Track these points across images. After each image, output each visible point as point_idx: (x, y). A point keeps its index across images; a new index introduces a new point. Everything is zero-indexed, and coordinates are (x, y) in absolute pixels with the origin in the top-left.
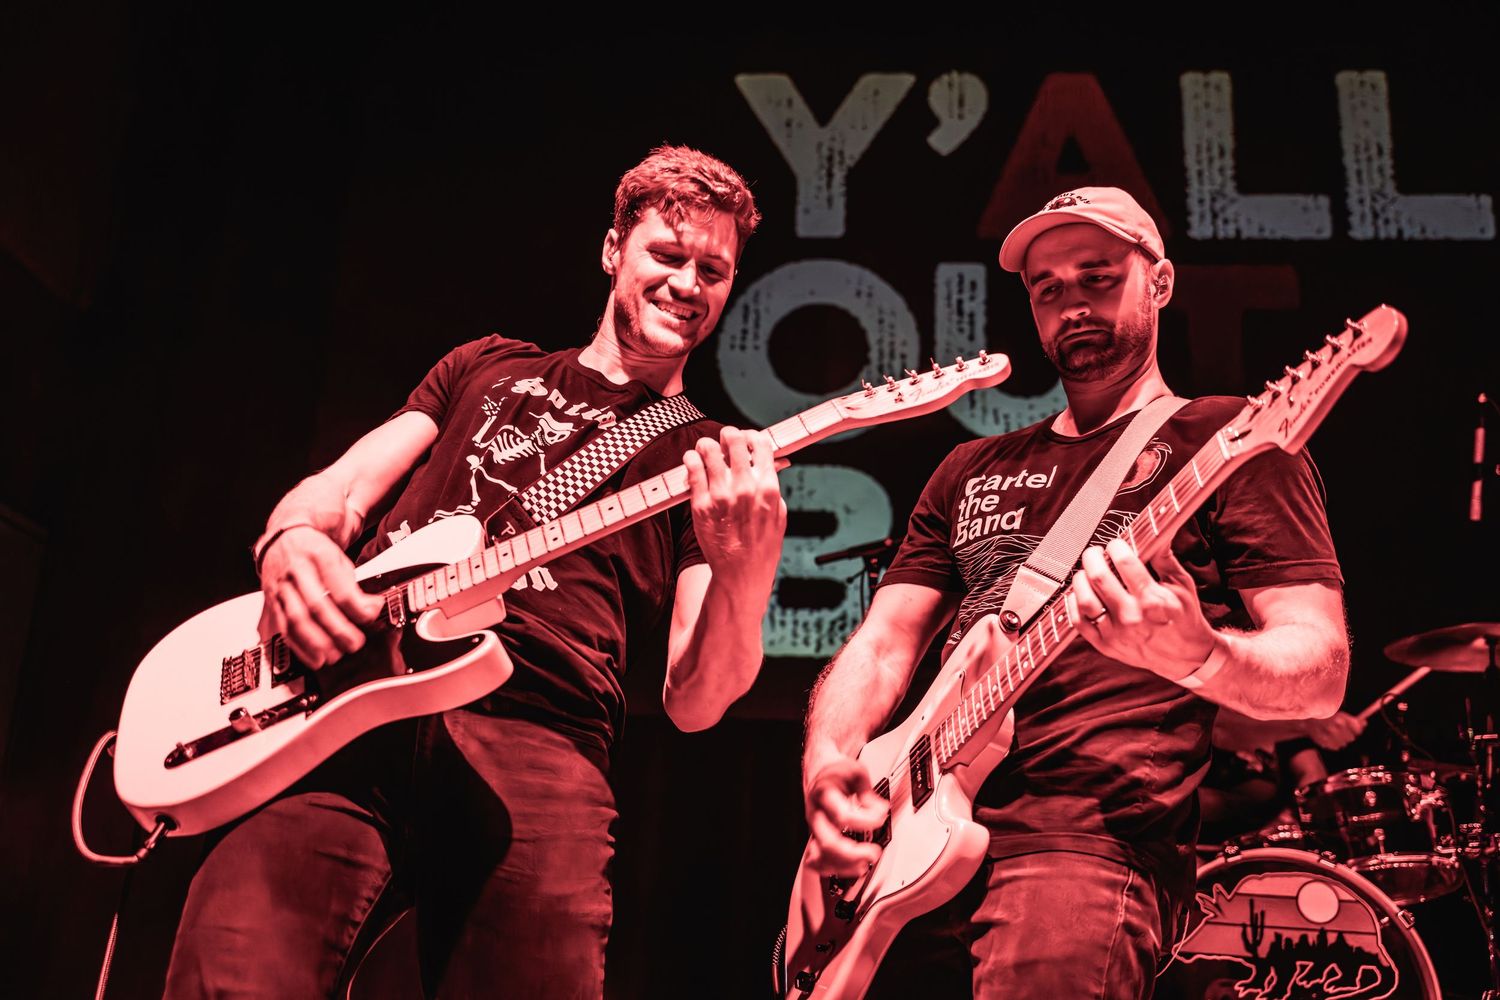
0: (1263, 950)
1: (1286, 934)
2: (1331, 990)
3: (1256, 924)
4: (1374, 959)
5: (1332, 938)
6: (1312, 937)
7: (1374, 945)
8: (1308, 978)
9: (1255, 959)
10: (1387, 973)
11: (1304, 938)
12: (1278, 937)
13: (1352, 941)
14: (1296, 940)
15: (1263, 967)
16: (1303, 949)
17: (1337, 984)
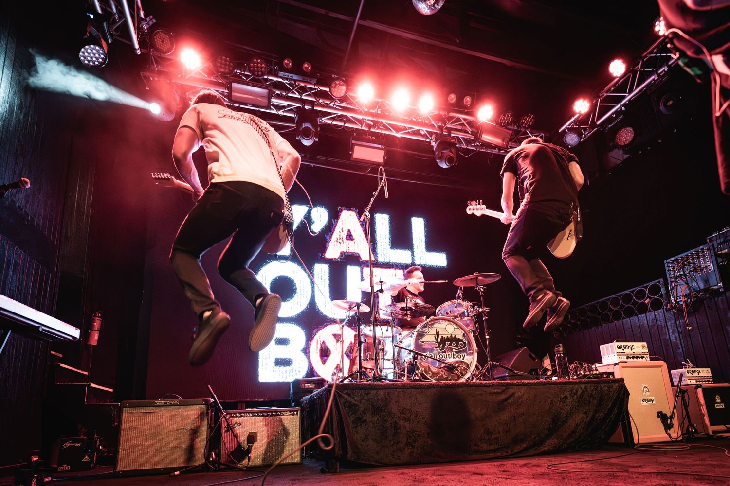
0: (439, 340)
1: (444, 336)
2: (454, 348)
3: (437, 334)
4: (462, 341)
5: (453, 336)
6: (449, 336)
7: (461, 338)
8: (449, 345)
9: (437, 342)
10: (465, 343)
11: (448, 337)
12: (442, 337)
13: (457, 337)
14: (446, 337)
15: (439, 343)
16: (448, 340)
17: (455, 346)
